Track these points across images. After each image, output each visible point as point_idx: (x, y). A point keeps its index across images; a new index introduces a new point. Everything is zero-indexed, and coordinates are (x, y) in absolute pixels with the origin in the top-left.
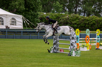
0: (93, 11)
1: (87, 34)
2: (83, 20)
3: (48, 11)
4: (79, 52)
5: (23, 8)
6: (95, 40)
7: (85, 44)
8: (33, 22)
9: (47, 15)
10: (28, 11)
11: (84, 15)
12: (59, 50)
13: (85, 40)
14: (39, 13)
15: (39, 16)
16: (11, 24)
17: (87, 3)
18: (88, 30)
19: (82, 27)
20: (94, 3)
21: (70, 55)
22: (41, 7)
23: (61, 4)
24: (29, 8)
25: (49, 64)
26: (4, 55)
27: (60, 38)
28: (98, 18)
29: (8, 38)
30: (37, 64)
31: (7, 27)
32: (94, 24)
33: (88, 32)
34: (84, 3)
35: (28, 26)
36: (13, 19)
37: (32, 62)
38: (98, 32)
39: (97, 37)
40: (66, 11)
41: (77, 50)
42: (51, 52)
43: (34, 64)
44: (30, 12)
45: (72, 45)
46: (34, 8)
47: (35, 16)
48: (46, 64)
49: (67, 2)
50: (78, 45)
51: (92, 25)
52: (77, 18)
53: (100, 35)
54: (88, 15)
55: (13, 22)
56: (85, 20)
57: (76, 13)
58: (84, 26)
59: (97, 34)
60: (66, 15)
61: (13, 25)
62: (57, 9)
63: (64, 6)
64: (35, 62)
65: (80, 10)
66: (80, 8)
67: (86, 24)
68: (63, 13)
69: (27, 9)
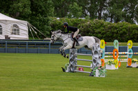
0: (124, 16)
1: (115, 47)
2: (110, 28)
3: (63, 16)
4: (104, 71)
5: (28, 11)
6: (126, 55)
7: (112, 60)
8: (42, 30)
9: (61, 20)
10: (36, 15)
11: (111, 21)
12: (77, 68)
13: (112, 54)
14: (50, 18)
15: (50, 23)
16: (12, 33)
17: (115, 4)
18: (116, 41)
19: (108, 37)
20: (125, 4)
21: (92, 75)
22: (53, 9)
23: (80, 6)
24: (36, 11)
25: (63, 88)
26: (3, 76)
27: (78, 52)
28: (130, 25)
29: (8, 52)
30: (47, 87)
31: (6, 37)
32: (124, 33)
33: (116, 44)
34: (111, 4)
35: (35, 36)
36: (15, 26)
37: (40, 84)
38: (130, 44)
39: (128, 50)
40: (86, 15)
41: (101, 68)
42: (67, 71)
43: (43, 87)
44: (38, 16)
45: (95, 61)
46: (43, 11)
47: (46, 22)
48: (59, 87)
49: (88, 4)
50: (103, 61)
51: (121, 34)
52: (102, 24)
53: (132, 48)
54: (117, 21)
55: (15, 30)
56: (112, 27)
57: (100, 17)
58: (111, 36)
59: (128, 47)
60: (87, 21)
61: (15, 34)
62: (75, 12)
63: (84, 8)
64: (45, 84)
65: (106, 15)
66: (105, 12)
67: (113, 33)
68: (83, 19)
69: (34, 13)
